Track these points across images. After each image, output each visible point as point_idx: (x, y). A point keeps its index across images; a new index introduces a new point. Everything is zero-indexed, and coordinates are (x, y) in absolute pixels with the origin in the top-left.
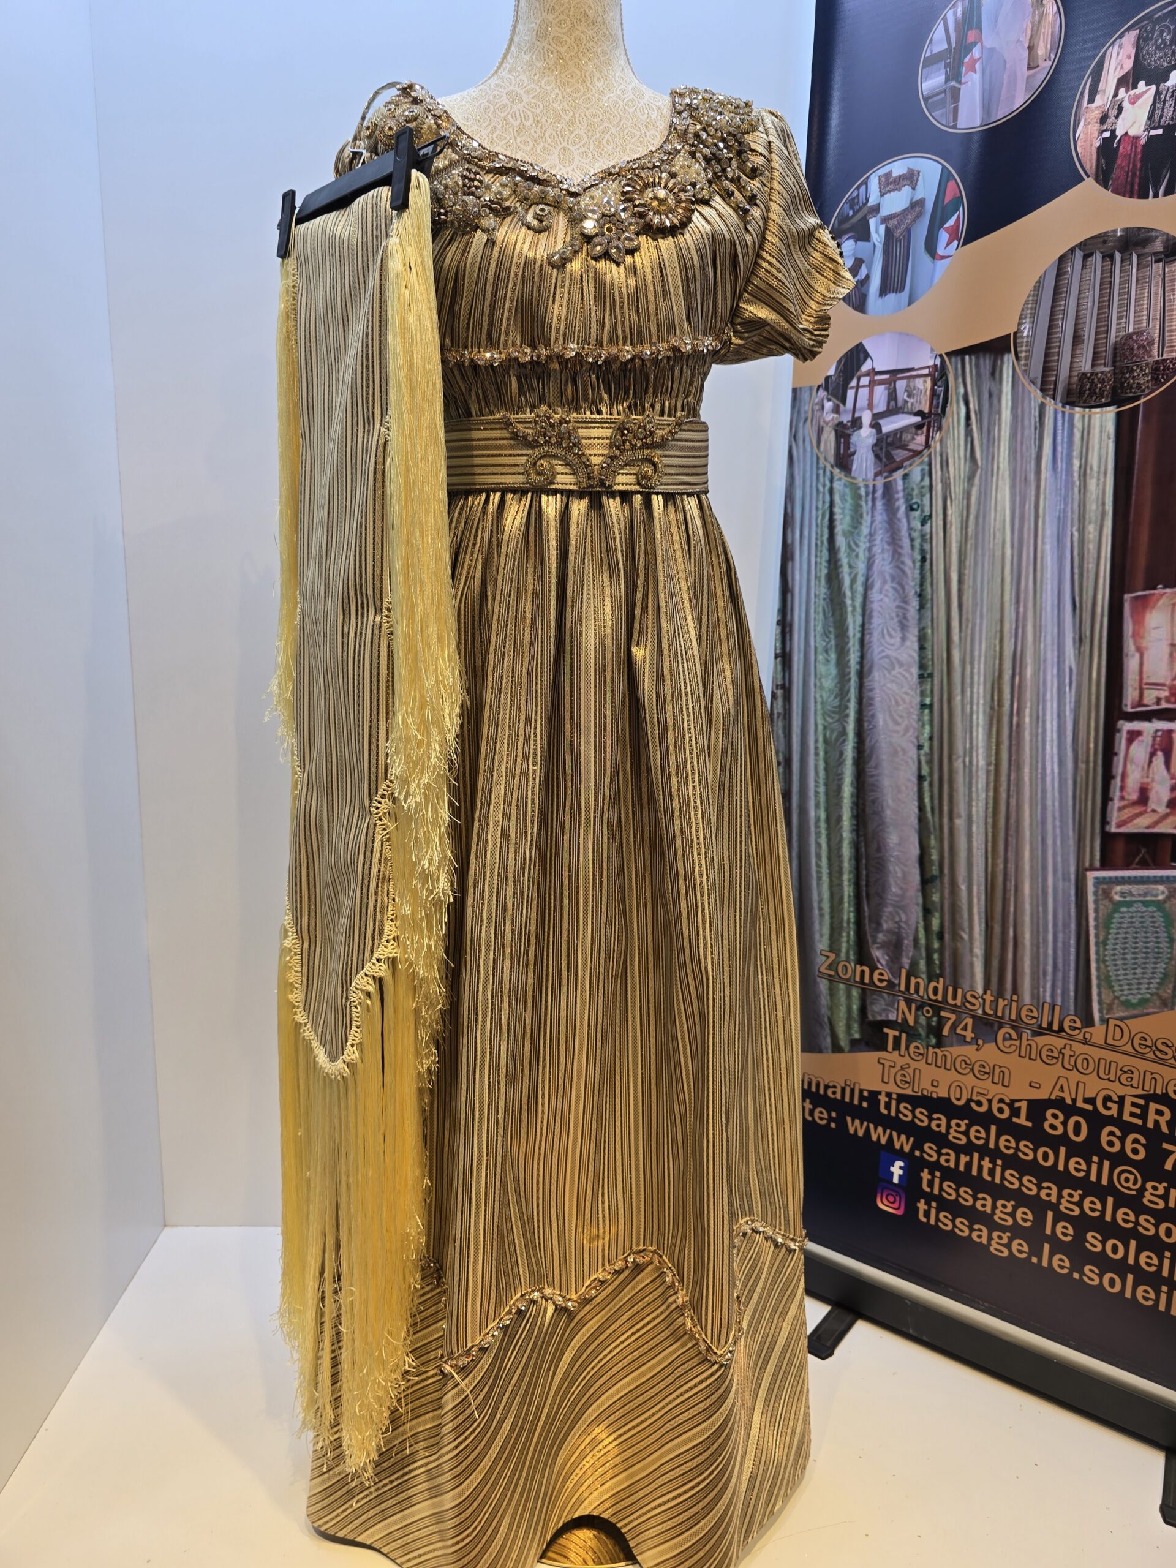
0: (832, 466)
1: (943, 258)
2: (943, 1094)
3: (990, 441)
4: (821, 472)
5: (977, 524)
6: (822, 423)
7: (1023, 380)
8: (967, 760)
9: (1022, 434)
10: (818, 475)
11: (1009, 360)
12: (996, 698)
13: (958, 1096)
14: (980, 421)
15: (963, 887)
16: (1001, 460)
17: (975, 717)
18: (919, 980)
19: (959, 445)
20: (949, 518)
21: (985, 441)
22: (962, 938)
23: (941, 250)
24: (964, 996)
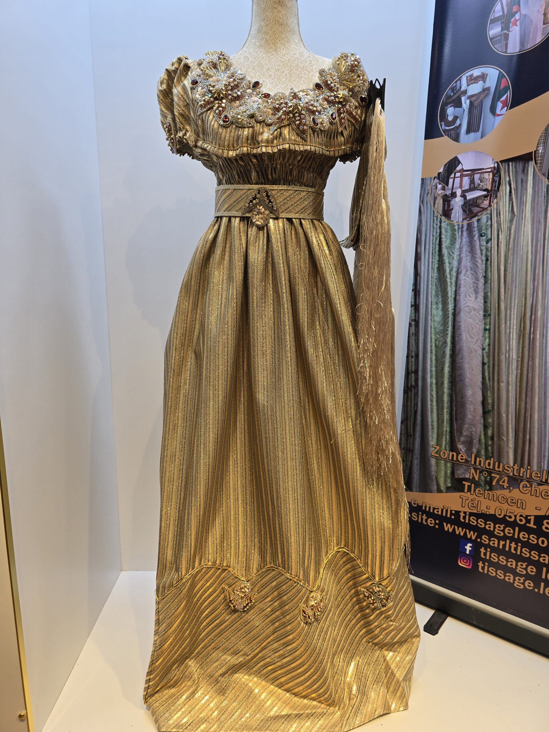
0: (441, 215)
1: (499, 115)
2: (492, 512)
3: (522, 203)
4: (435, 218)
5: (514, 243)
6: (436, 195)
7: (539, 174)
8: (507, 355)
9: (538, 200)
10: (434, 220)
11: (532, 164)
12: (522, 326)
13: (500, 513)
14: (516, 194)
15: (504, 415)
16: (527, 212)
17: (511, 335)
18: (481, 459)
19: (506, 205)
20: (500, 240)
21: (519, 203)
22: (503, 439)
23: (498, 112)
24: (504, 467)
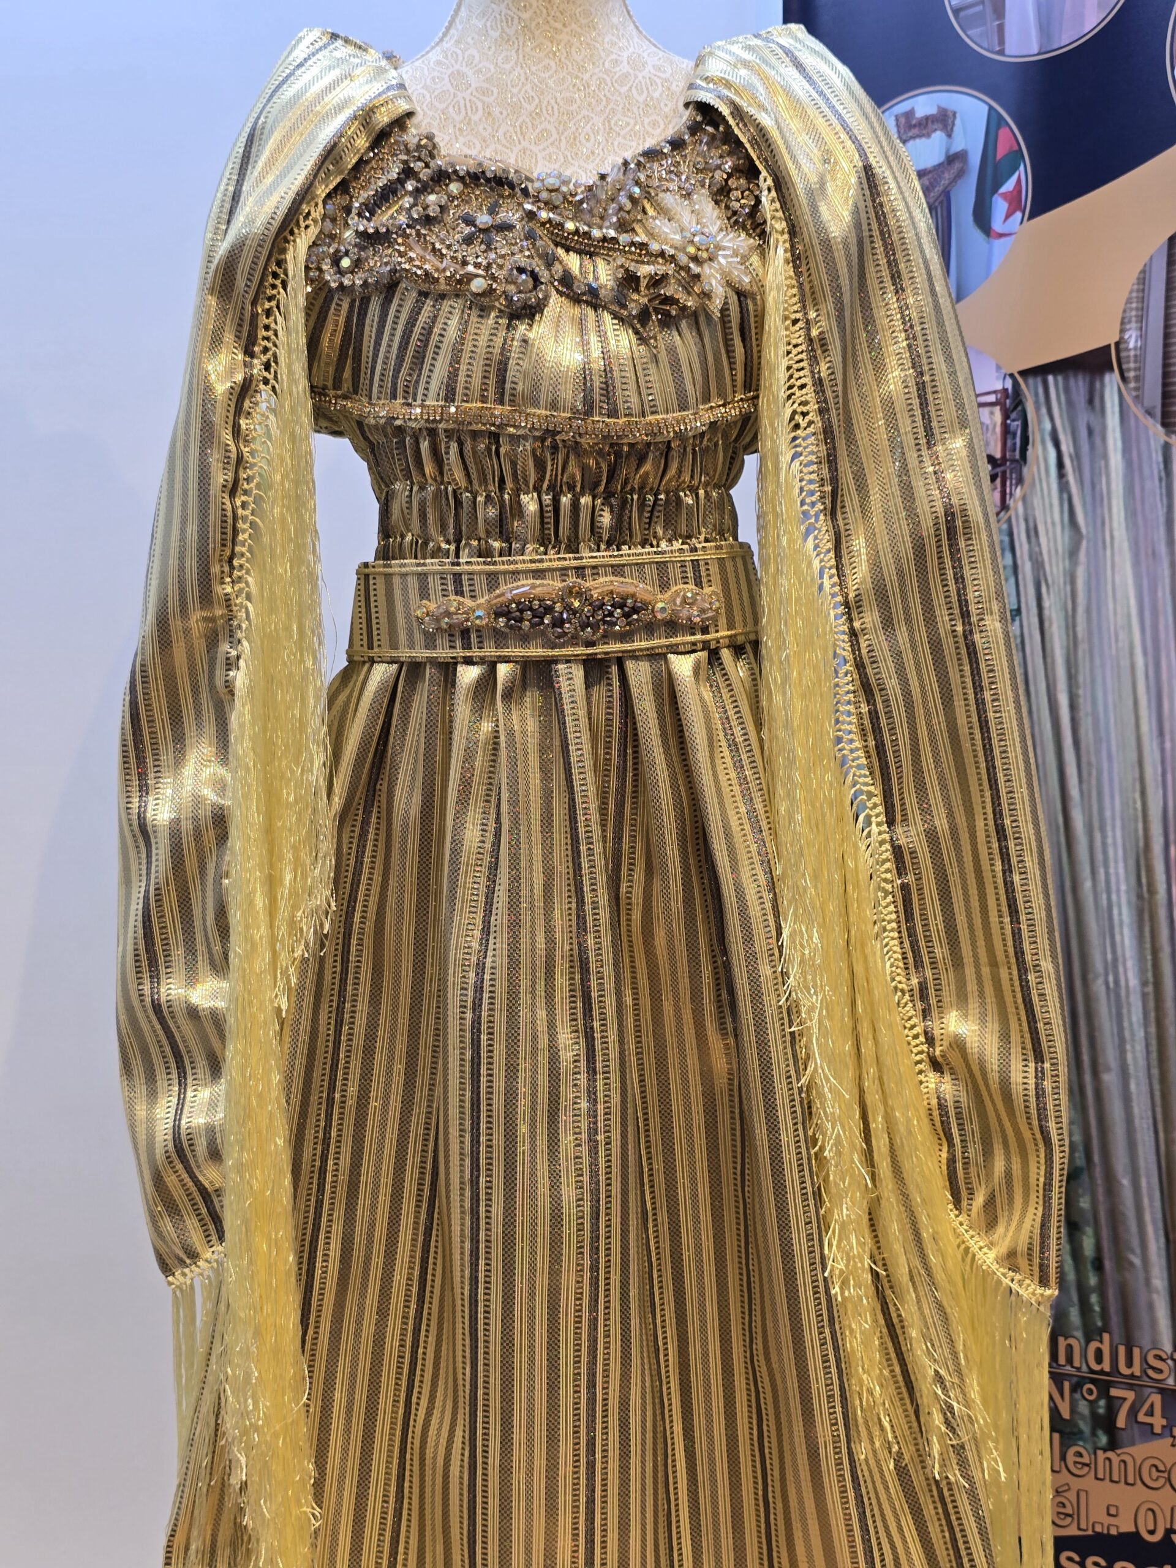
1: (1001, 235)
2: (1127, 1527)
3: (1097, 499)
5: (1089, 620)
7: (1135, 410)
9: (1143, 488)
11: (1111, 382)
12: (1144, 880)
13: (1151, 1528)
14: (1079, 469)
15: (1126, 1182)
16: (1115, 525)
17: (1115, 912)
18: (1071, 1341)
19: (1051, 505)
20: (1046, 612)
21: (1089, 499)
22: (1131, 1264)
23: (997, 225)
24: (1144, 1360)
